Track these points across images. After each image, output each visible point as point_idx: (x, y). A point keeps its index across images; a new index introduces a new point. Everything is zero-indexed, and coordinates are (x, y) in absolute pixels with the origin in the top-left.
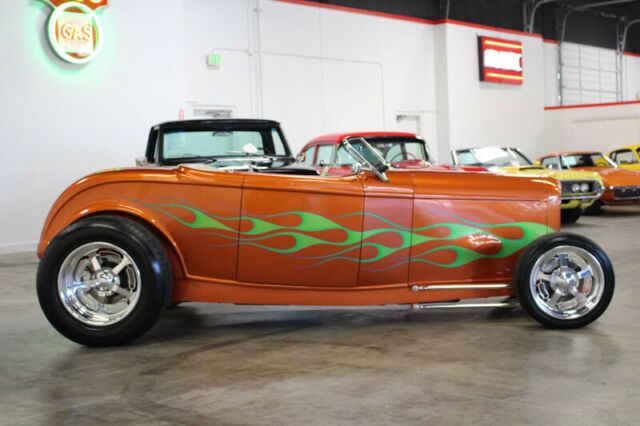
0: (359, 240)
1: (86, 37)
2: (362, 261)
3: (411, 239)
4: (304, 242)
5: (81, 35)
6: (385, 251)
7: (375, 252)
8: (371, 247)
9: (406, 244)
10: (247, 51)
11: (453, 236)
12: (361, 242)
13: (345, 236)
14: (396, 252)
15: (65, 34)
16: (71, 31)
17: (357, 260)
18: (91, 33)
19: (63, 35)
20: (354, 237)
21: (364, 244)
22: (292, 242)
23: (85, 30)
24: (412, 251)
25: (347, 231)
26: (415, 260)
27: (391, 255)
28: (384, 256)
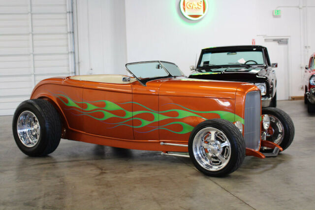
0: (131, 116)
1: (199, 7)
2: (134, 127)
3: (159, 117)
4: (108, 116)
5: (197, 6)
6: (145, 123)
7: (140, 123)
8: (138, 120)
9: (156, 120)
10: (298, 7)
11: (180, 117)
12: (133, 117)
13: (124, 114)
14: (151, 124)
15: (189, 7)
16: (191, 5)
17: (132, 126)
18: (202, 5)
19: (188, 8)
20: (129, 114)
21: (134, 119)
22: (102, 115)
23: (199, 4)
24: (159, 123)
25: (125, 111)
26: (161, 128)
27: (149, 125)
28: (145, 125)
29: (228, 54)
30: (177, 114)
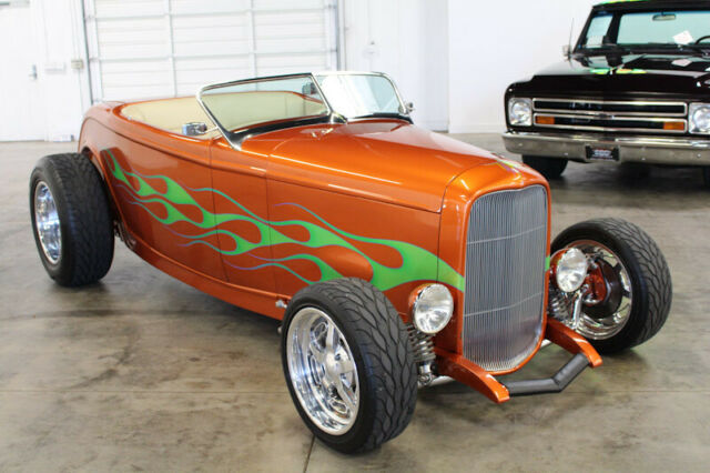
0: (214, 225)
2: (223, 252)
3: (271, 237)
4: (175, 216)
6: (244, 246)
7: (233, 246)
8: (229, 236)
9: (265, 242)
11: (313, 243)
12: (216, 228)
13: (200, 217)
14: (256, 249)
17: (218, 250)
21: (219, 231)
22: (165, 212)
24: (272, 251)
25: (203, 210)
26: (277, 263)
27: (251, 252)
28: (244, 251)
29: (654, 18)
30: (305, 235)
